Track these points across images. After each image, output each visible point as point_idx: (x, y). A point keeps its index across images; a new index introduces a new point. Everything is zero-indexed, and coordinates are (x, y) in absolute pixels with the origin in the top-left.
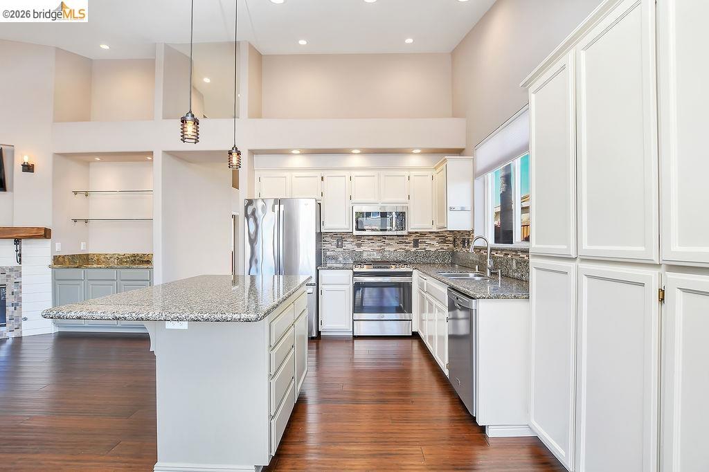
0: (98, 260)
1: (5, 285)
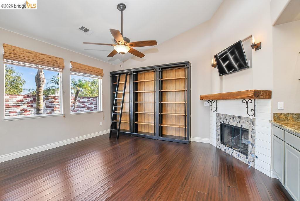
1: (248, 130)
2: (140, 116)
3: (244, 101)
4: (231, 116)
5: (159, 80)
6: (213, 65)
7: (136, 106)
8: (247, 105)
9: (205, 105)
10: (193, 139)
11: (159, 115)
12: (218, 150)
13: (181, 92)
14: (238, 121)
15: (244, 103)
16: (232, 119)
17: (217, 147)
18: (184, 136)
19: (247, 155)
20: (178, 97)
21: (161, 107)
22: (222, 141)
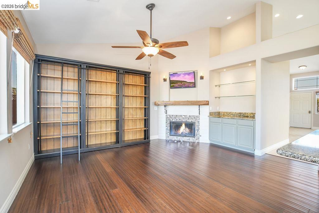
0: (224, 114)
1: (195, 122)
4: (181, 115)
6: (164, 80)
13: (137, 98)
14: (187, 118)
17: (166, 139)
20: (135, 102)
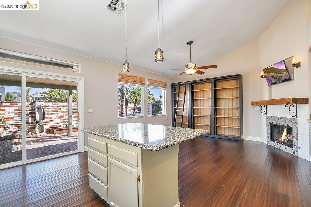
1: (292, 127)
2: (197, 119)
3: (287, 106)
4: (279, 117)
5: (214, 90)
6: (262, 77)
7: (193, 111)
8: (290, 109)
9: (256, 109)
10: (245, 138)
11: (215, 117)
12: (269, 147)
13: (234, 99)
14: (284, 121)
15: (287, 107)
16: (279, 120)
17: (267, 144)
18: (237, 135)
19: (292, 147)
20: (231, 103)
21: (216, 111)
22: (272, 138)
